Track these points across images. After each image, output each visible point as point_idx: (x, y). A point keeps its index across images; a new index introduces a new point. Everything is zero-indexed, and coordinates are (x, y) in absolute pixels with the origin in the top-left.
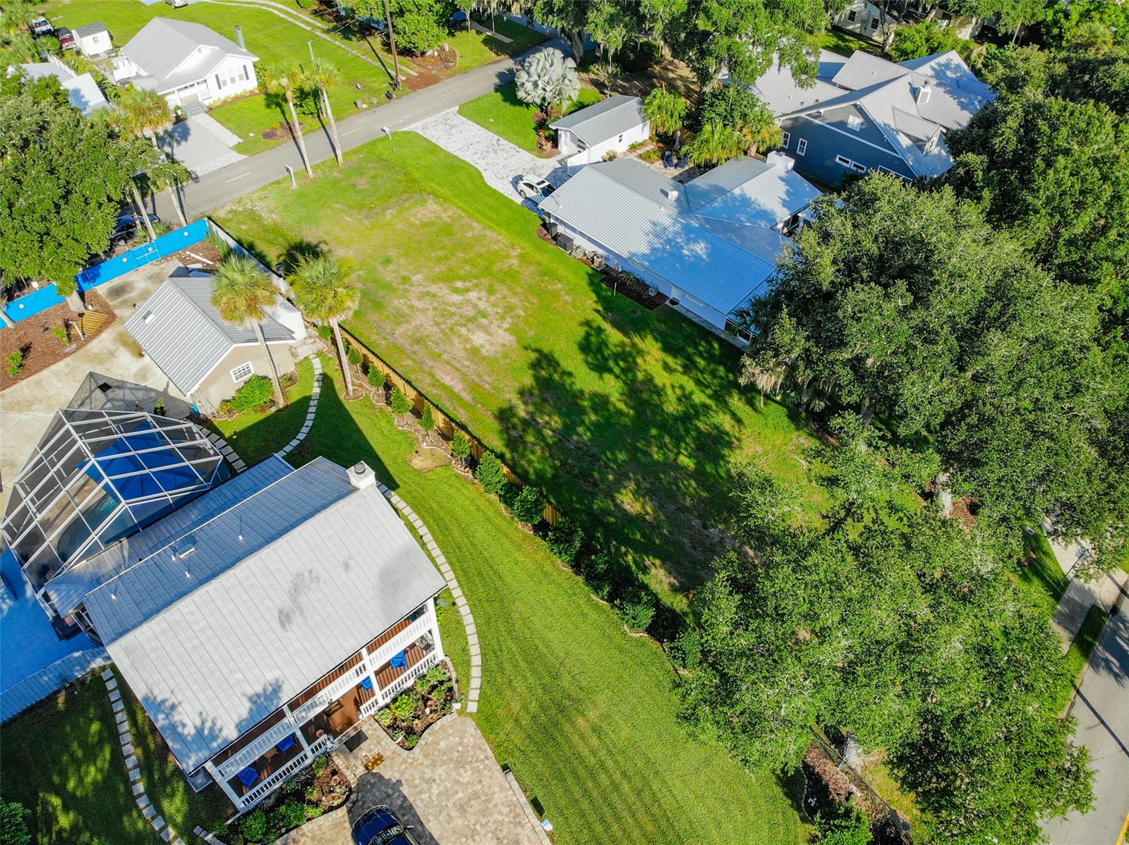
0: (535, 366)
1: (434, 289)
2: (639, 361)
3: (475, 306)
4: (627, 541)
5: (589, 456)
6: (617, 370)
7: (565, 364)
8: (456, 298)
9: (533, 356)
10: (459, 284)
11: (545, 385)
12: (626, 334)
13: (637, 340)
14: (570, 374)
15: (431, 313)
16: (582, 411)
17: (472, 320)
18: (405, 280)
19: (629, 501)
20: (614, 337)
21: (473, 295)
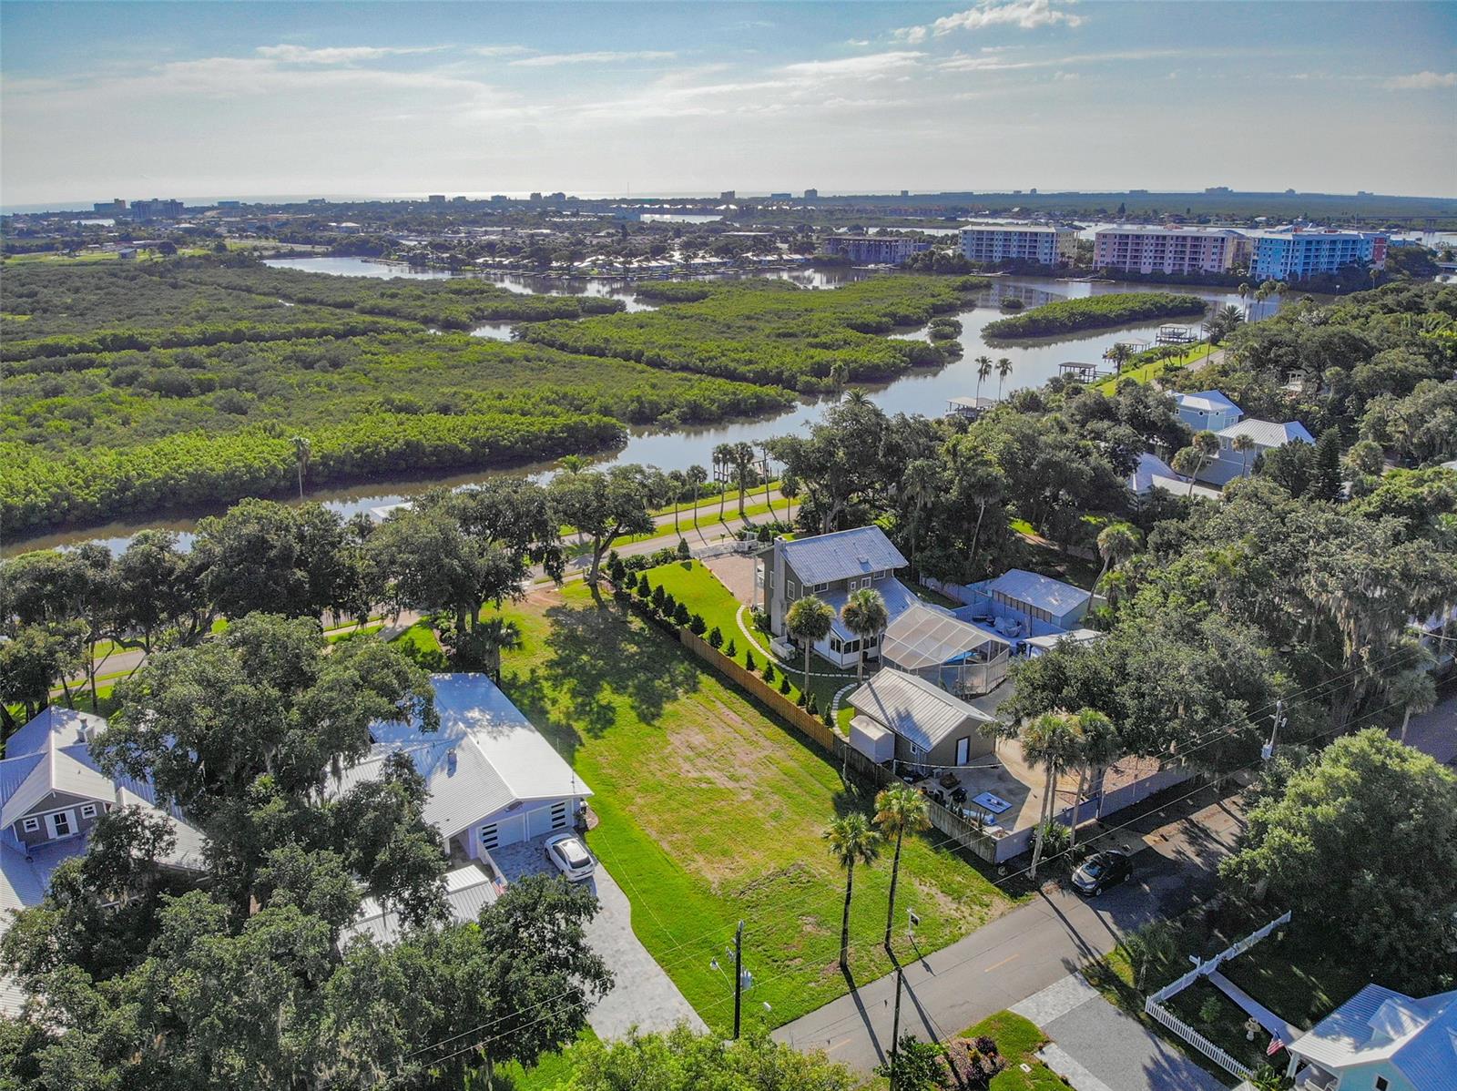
0: (657, 716)
1: (731, 785)
2: (572, 709)
3: (694, 765)
4: (645, 638)
5: (645, 668)
6: (594, 705)
7: (633, 714)
8: (709, 774)
9: (656, 723)
10: (704, 786)
11: (658, 705)
12: (569, 727)
13: (564, 722)
14: (632, 707)
15: (737, 763)
16: (635, 687)
17: (699, 755)
18: (757, 797)
19: (633, 649)
20: (579, 726)
21: (694, 775)
